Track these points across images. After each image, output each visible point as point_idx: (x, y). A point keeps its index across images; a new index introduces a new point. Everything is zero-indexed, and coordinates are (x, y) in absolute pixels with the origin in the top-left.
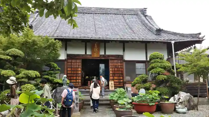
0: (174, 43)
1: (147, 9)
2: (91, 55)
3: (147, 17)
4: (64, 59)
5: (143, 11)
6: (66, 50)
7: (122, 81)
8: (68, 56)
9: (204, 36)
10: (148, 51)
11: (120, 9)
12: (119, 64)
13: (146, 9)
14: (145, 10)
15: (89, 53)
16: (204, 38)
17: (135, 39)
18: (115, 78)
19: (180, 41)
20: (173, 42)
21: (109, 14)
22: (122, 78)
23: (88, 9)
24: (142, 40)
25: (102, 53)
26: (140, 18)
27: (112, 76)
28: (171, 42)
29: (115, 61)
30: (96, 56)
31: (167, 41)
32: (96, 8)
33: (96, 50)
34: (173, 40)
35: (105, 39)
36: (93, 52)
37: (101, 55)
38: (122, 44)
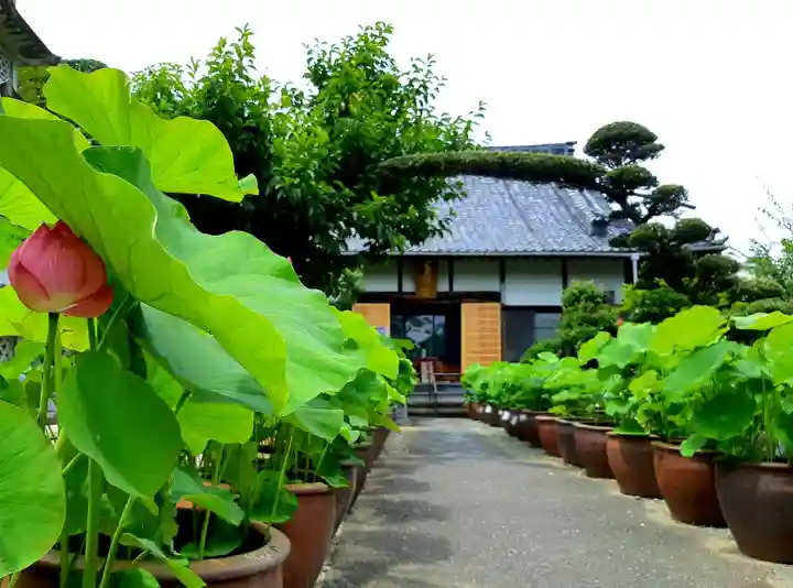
2: (413, 293)
9: (726, 239)
10: (569, 276)
13: (571, 144)
14: (570, 147)
15: (408, 287)
17: (533, 251)
25: (443, 287)
28: (629, 257)
30: (426, 294)
33: (427, 278)
36: (419, 285)
37: (439, 293)
38: (497, 262)
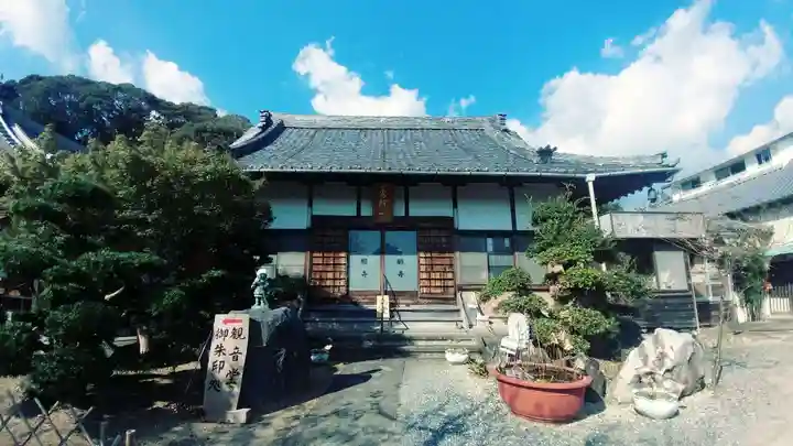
0: (594, 178)
2: (370, 217)
3: (507, 134)
4: (305, 227)
5: (497, 121)
6: (310, 205)
7: (450, 283)
8: (315, 219)
10: (516, 205)
12: (444, 240)
15: (367, 212)
16: (677, 167)
18: (433, 275)
20: (590, 178)
22: (450, 276)
23: (371, 121)
25: (399, 211)
27: (426, 272)
28: (584, 179)
29: (434, 233)
30: (383, 218)
33: (385, 203)
34: (589, 173)
35: (404, 172)
36: (376, 209)
37: (396, 217)
38: (449, 190)
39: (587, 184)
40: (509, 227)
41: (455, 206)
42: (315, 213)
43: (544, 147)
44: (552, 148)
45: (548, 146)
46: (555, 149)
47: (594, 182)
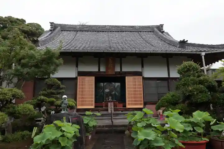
0: (205, 54)
1: (163, 25)
2: (105, 72)
3: (164, 33)
4: (75, 77)
5: (160, 28)
6: (77, 66)
8: (79, 73)
10: (169, 66)
11: (136, 26)
15: (103, 69)
17: (157, 51)
19: (212, 52)
20: (203, 54)
21: (124, 31)
23: (102, 27)
24: (165, 52)
25: (118, 69)
26: (157, 35)
28: (200, 54)
30: (110, 72)
31: (195, 53)
32: (110, 26)
34: (202, 52)
35: (121, 51)
36: (107, 68)
37: (116, 72)
38: (140, 59)
39: (201, 56)
40: (167, 76)
41: (143, 67)
42: (79, 70)
43: (182, 40)
44: (185, 40)
45: (184, 40)
46: (187, 41)
47: (204, 56)
